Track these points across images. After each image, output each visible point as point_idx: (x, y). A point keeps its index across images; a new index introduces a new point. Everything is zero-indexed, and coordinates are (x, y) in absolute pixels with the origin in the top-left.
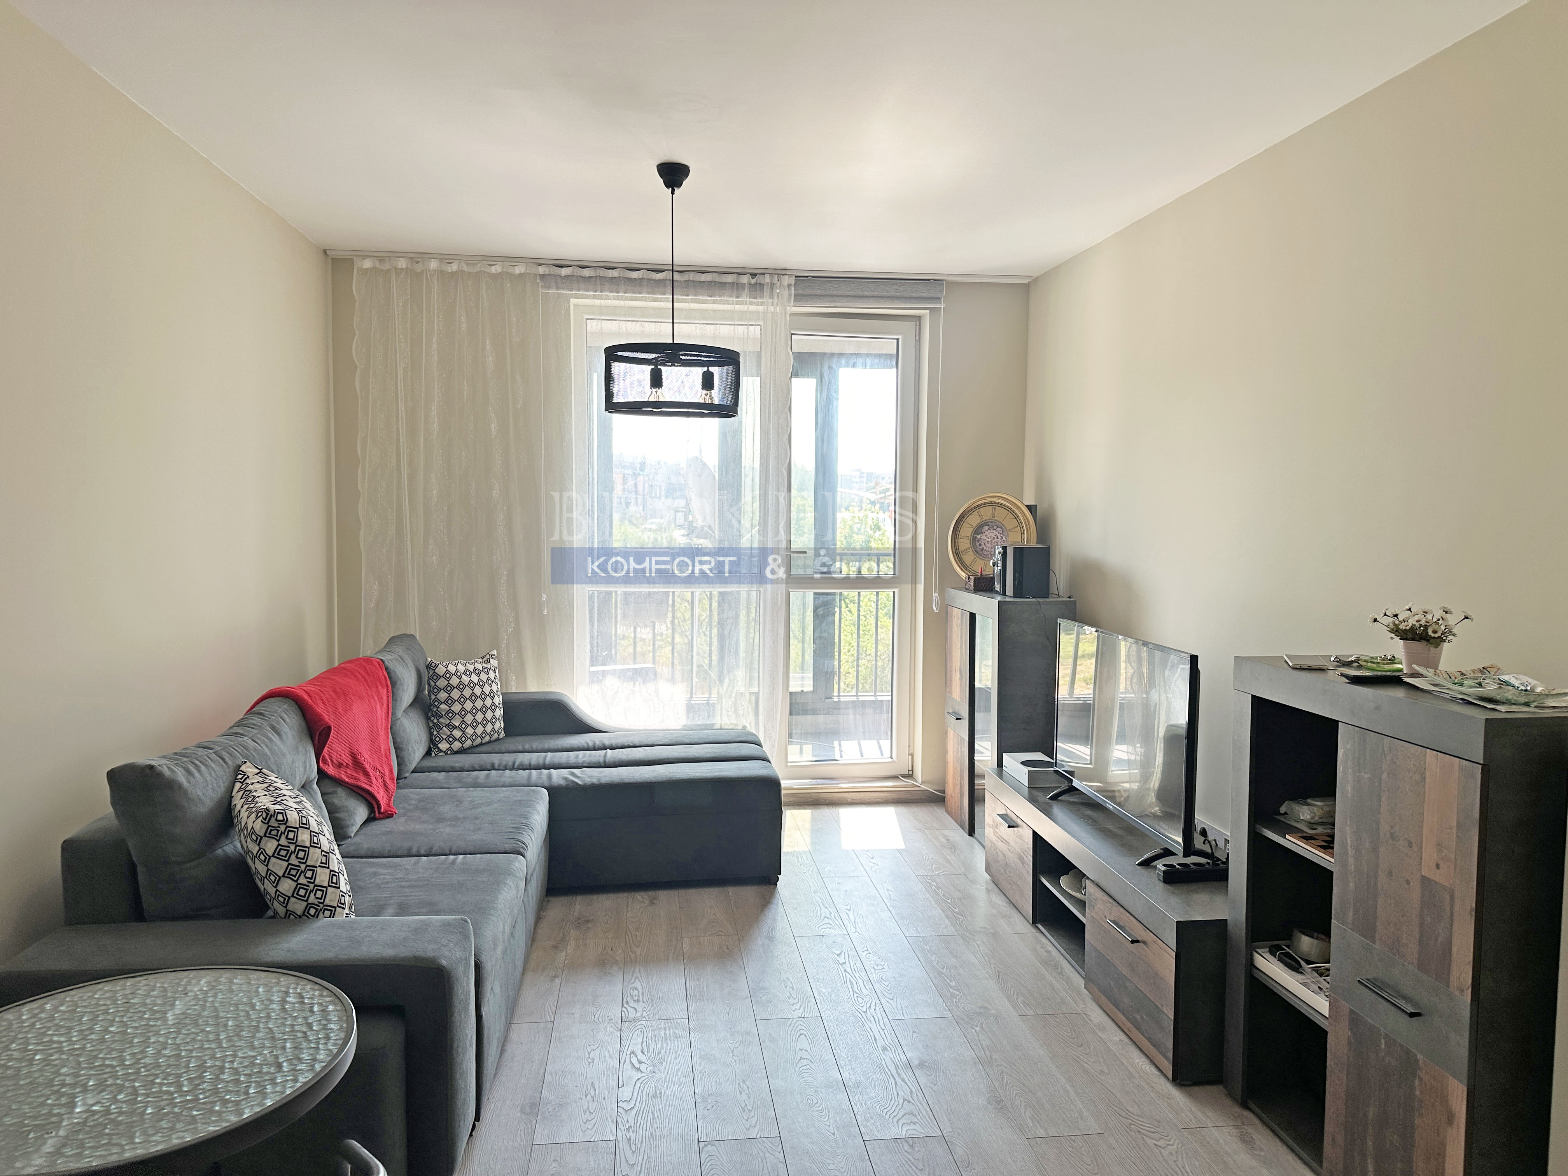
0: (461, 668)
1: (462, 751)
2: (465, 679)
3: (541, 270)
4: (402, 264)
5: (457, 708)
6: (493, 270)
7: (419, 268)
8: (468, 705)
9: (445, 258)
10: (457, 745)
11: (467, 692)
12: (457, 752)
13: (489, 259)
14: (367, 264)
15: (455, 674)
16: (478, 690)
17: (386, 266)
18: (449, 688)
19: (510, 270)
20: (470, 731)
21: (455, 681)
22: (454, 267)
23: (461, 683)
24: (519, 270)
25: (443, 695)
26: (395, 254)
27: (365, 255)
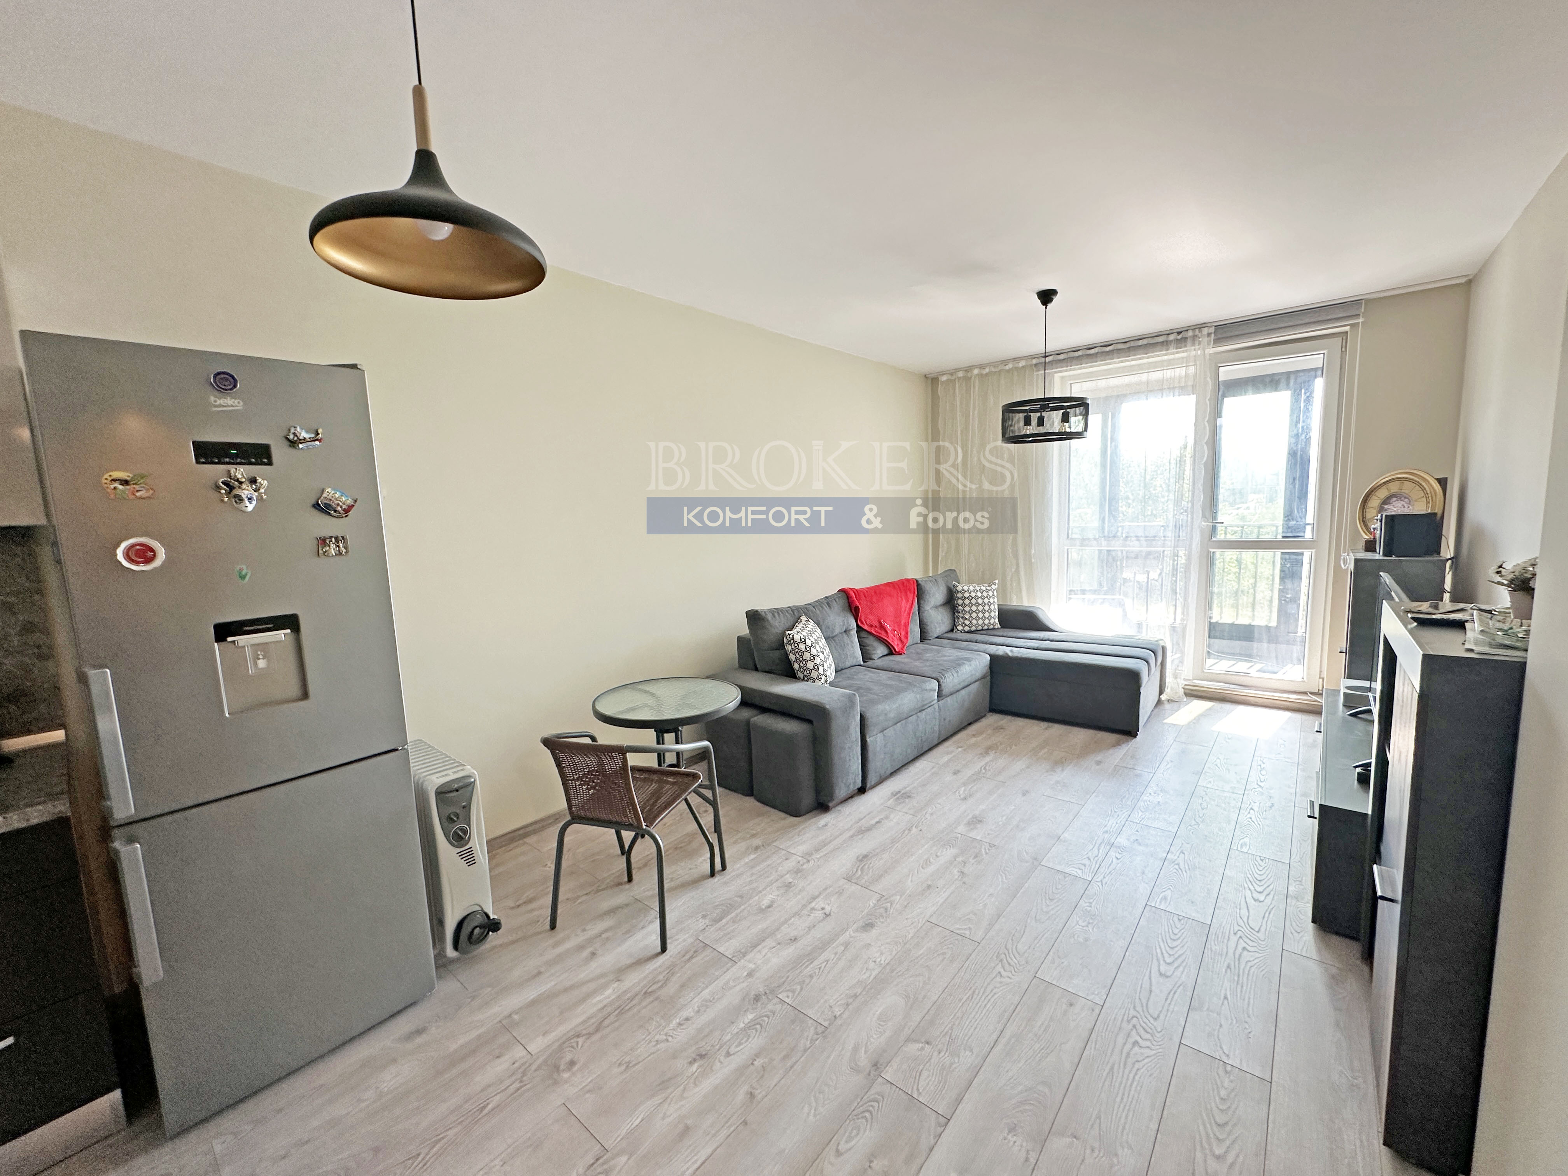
0: (972, 588)
1: (969, 632)
2: (973, 594)
3: (1034, 361)
4: (961, 374)
5: (967, 609)
6: (1007, 367)
7: (969, 375)
8: (974, 608)
9: (982, 367)
10: (967, 629)
11: (974, 601)
12: (965, 632)
13: (1005, 362)
14: (944, 378)
15: (967, 591)
16: (980, 601)
17: (953, 378)
18: (965, 598)
19: (1017, 365)
20: (974, 622)
21: (967, 595)
22: (987, 370)
23: (970, 596)
24: (1022, 364)
25: (960, 602)
26: (957, 370)
27: (943, 374)
